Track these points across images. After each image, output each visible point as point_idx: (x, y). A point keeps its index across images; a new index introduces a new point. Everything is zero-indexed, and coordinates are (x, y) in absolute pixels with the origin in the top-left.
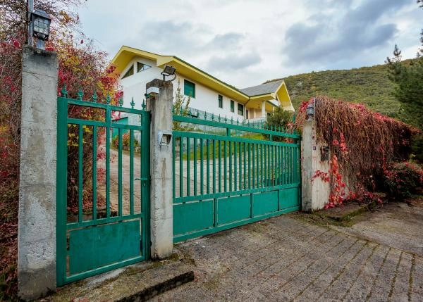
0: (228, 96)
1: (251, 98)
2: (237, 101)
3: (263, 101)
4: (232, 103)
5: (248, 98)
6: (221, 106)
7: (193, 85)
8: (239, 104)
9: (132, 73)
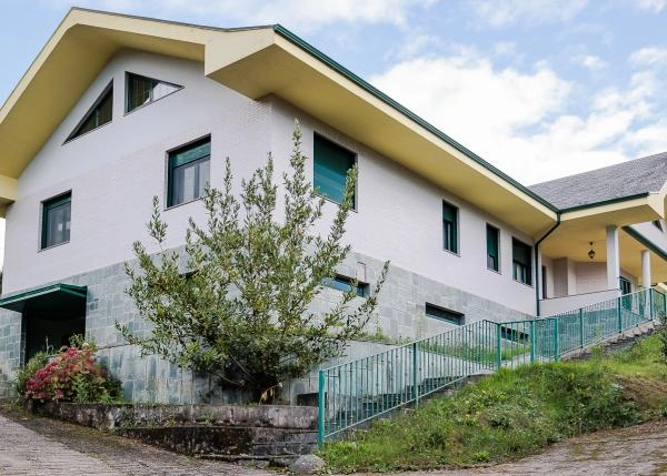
0: (478, 210)
1: (564, 217)
2: (510, 228)
3: (611, 229)
4: (493, 235)
5: (553, 216)
6: (451, 244)
7: (349, 160)
8: (516, 243)
9: (107, 118)
